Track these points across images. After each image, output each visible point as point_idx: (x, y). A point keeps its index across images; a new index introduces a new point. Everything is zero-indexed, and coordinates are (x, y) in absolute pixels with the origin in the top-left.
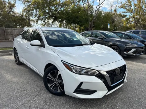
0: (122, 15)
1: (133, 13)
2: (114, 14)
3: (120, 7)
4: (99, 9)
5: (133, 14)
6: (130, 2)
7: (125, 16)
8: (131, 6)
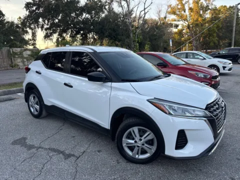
0: (172, 25)
1: (187, 21)
2: (164, 23)
3: (170, 13)
4: (145, 16)
5: (187, 23)
6: (183, 5)
7: (177, 26)
8: (185, 12)
